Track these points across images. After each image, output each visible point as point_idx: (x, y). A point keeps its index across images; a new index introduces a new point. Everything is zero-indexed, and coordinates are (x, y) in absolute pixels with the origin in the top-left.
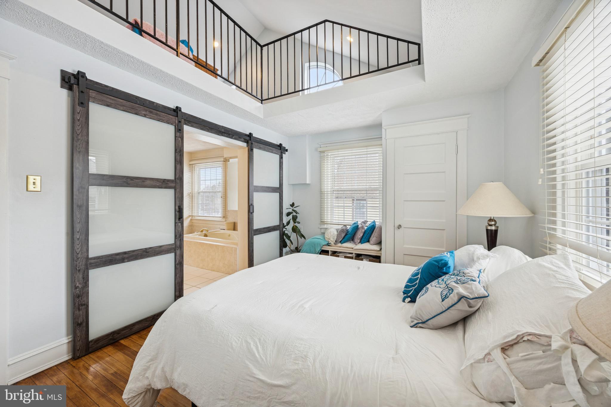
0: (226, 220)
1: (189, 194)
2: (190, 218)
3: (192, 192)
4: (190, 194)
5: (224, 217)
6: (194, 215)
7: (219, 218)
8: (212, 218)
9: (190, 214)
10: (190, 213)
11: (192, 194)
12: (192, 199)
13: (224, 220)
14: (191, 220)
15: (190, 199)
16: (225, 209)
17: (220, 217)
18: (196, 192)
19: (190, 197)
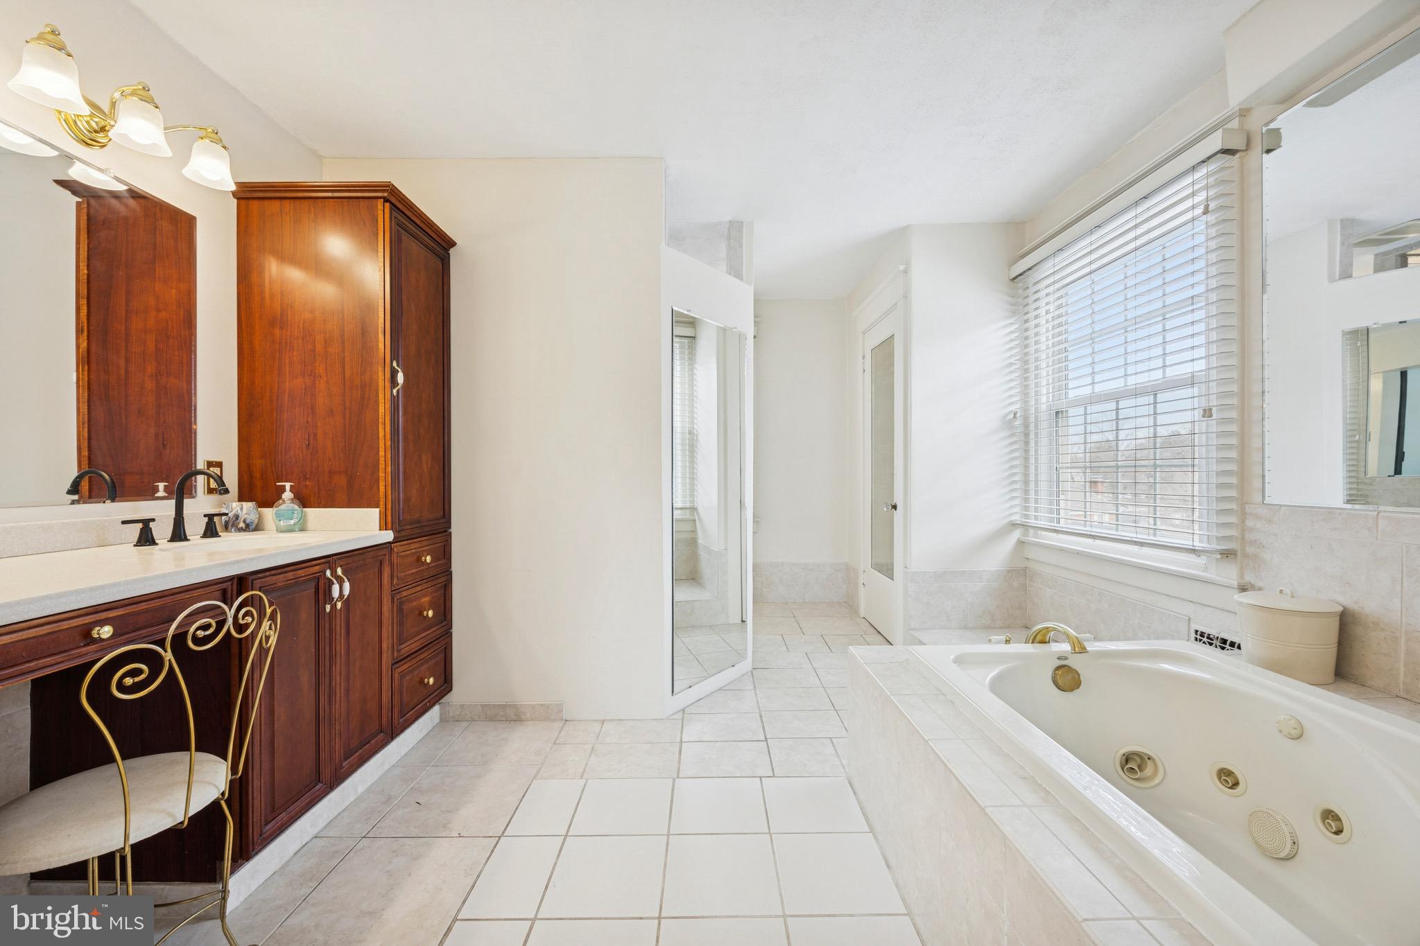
0: (1249, 578)
1: (1010, 422)
2: (1017, 534)
3: (1025, 410)
4: (1018, 423)
5: (1227, 554)
6: (1032, 522)
7: (1192, 558)
8: (1135, 548)
9: (1017, 518)
10: (1017, 510)
11: (1026, 418)
12: (1027, 443)
13: (1229, 574)
14: (1021, 543)
15: (1015, 447)
16: (1243, 501)
17: (1193, 551)
18: (1044, 407)
19: (1012, 435)
